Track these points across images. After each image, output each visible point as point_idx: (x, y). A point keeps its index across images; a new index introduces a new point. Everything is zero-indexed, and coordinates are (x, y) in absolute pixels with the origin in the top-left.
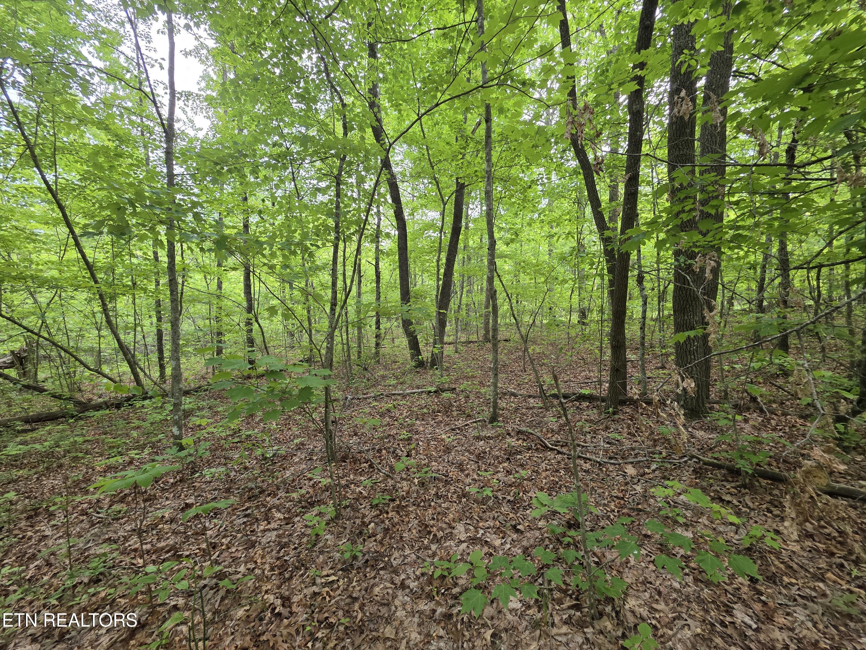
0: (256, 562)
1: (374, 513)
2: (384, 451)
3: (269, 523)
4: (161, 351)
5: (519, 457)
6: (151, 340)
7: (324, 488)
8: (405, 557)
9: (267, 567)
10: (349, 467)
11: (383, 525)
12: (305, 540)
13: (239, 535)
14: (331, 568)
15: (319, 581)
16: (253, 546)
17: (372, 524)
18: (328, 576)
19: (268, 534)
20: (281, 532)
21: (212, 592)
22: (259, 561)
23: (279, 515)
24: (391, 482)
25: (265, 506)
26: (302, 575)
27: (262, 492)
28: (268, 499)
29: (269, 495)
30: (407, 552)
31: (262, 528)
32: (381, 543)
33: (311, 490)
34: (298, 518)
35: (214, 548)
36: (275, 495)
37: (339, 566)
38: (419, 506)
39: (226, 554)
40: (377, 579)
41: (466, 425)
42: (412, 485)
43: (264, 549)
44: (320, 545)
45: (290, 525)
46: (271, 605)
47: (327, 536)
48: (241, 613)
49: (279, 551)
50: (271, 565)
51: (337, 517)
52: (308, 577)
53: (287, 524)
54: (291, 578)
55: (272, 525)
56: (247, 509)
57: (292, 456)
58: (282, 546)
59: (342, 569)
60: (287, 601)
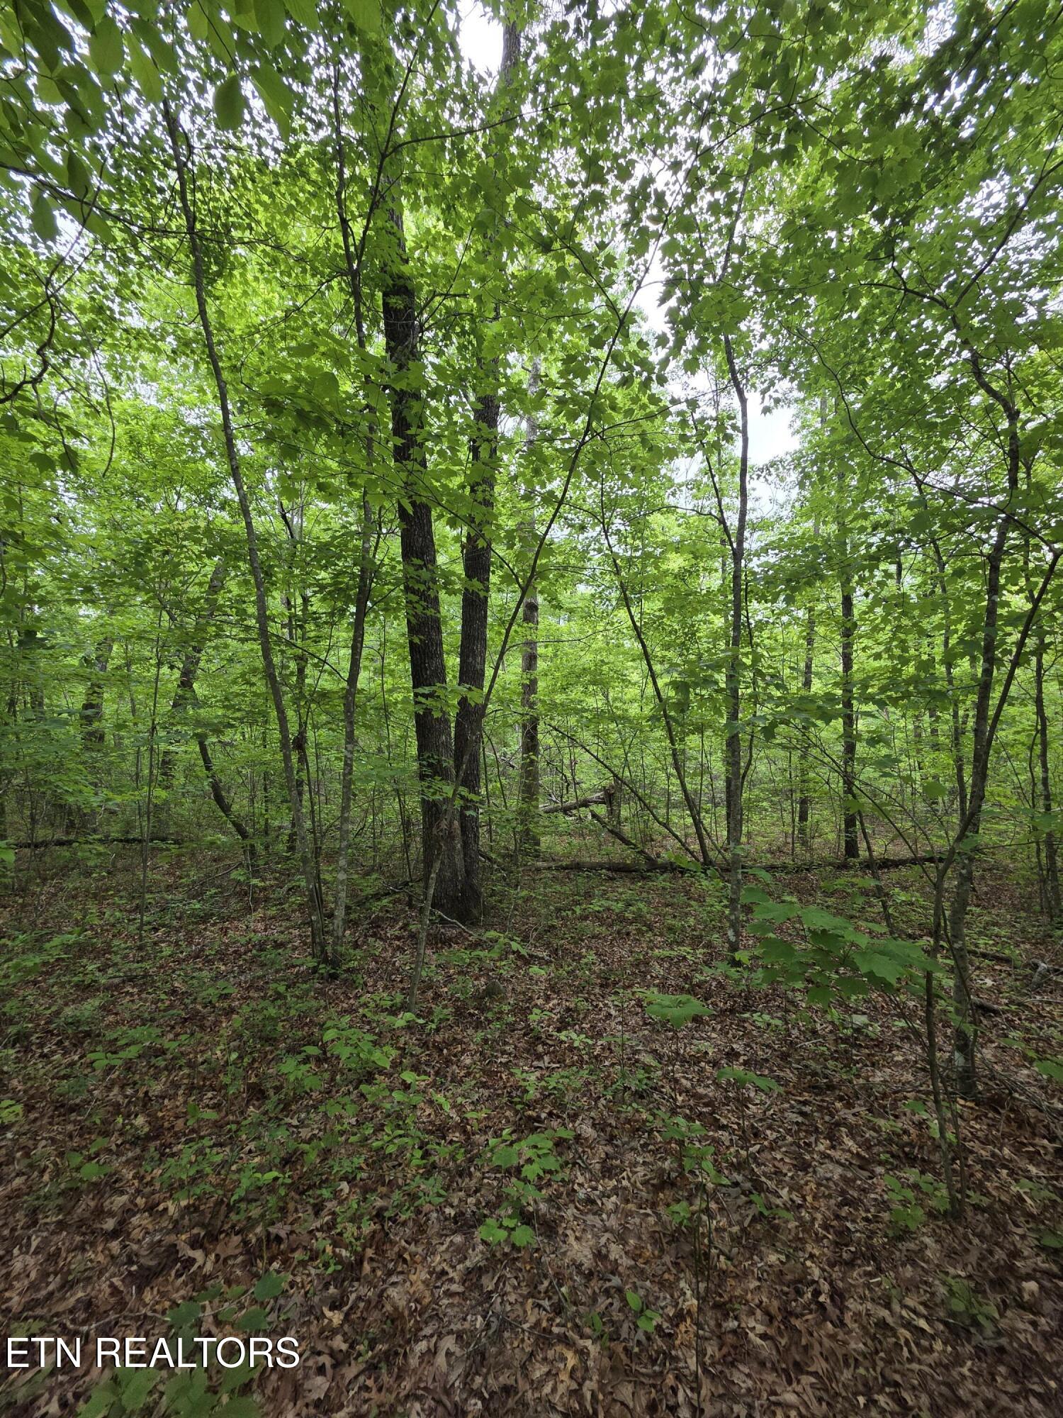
0: (804, 1198)
3: (833, 1147)
9: (819, 1217)
10: (1004, 1128)
12: (887, 1216)
13: (789, 1139)
14: (924, 1304)
15: (896, 1307)
16: (805, 1169)
17: (1032, 1285)
18: (915, 1312)
19: (829, 1165)
20: (849, 1175)
22: (809, 1199)
23: (851, 1144)
25: (832, 1114)
26: (870, 1275)
27: (831, 1087)
28: (838, 1105)
29: (841, 1099)
31: (821, 1148)
34: (881, 1169)
35: (755, 1135)
36: (850, 1105)
37: (941, 1314)
39: (766, 1155)
43: (819, 1185)
44: (912, 1246)
45: (866, 1174)
46: (814, 1282)
47: (927, 1240)
48: (773, 1258)
49: (840, 1205)
50: (825, 1218)
51: (955, 1214)
52: (879, 1284)
53: (861, 1167)
54: (850, 1264)
55: (836, 1154)
56: (805, 1103)
57: (892, 1047)
58: (846, 1202)
59: (946, 1324)
60: (838, 1296)
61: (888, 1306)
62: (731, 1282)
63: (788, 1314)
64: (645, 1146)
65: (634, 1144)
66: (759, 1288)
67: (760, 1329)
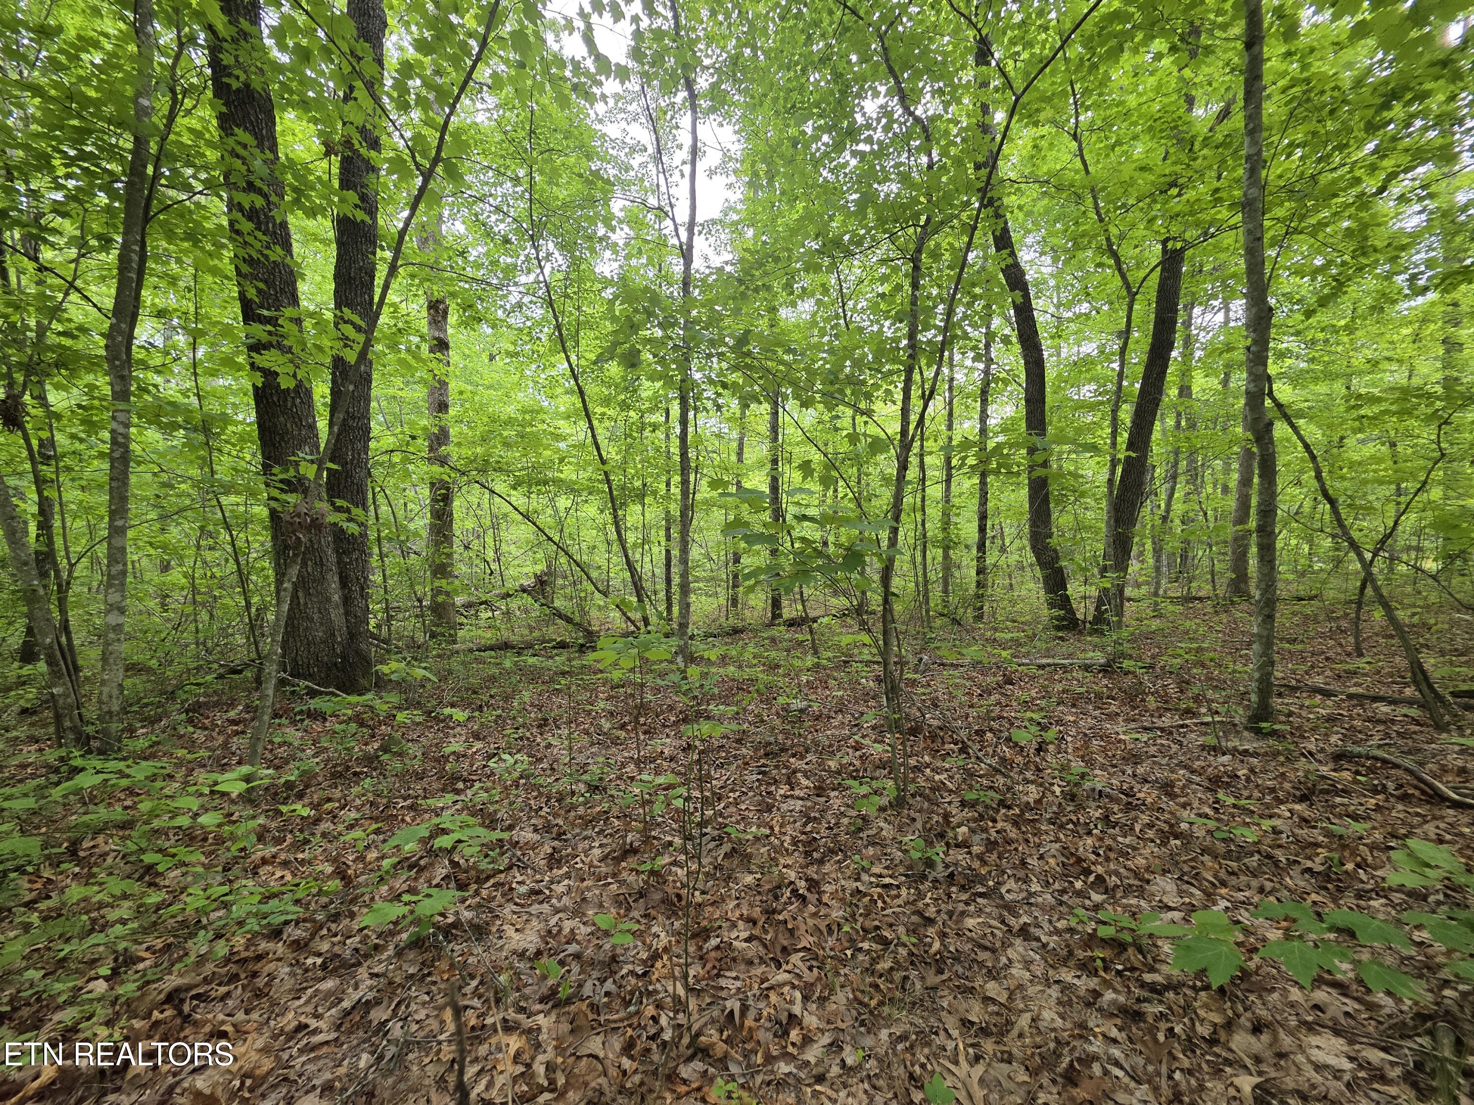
0: (772, 828)
1: (968, 813)
2: (989, 735)
3: (792, 789)
4: (668, 581)
5: (1338, 800)
6: (660, 571)
7: (877, 762)
8: (1031, 895)
9: (788, 838)
10: (922, 745)
11: (984, 836)
12: (845, 821)
13: (751, 794)
14: (887, 868)
15: (865, 877)
16: (769, 811)
17: (964, 829)
18: (881, 876)
19: (791, 802)
20: (809, 804)
21: (714, 843)
22: (777, 829)
23: (805, 782)
24: (1001, 780)
25: (787, 768)
26: (839, 862)
27: (783, 750)
28: (792, 760)
29: (794, 756)
30: (1035, 887)
31: (782, 792)
32: (980, 858)
33: (857, 763)
34: (836, 793)
35: (719, 799)
36: (802, 757)
37: (901, 870)
38: (1062, 827)
39: (733, 809)
40: (972, 908)
41: (1182, 726)
42: (1048, 794)
43: (783, 817)
44: (870, 832)
45: (823, 799)
46: (792, 883)
47: (882, 824)
48: (749, 879)
49: (805, 825)
50: (793, 838)
51: (899, 803)
52: (848, 867)
53: (818, 796)
54: (821, 862)
55: (797, 792)
56: (763, 766)
57: (829, 717)
58: (809, 820)
59: (906, 876)
60: (813, 885)
61: (858, 879)
62: (710, 909)
63: (770, 912)
64: (602, 831)
65: (589, 832)
66: (738, 905)
67: (745, 935)
